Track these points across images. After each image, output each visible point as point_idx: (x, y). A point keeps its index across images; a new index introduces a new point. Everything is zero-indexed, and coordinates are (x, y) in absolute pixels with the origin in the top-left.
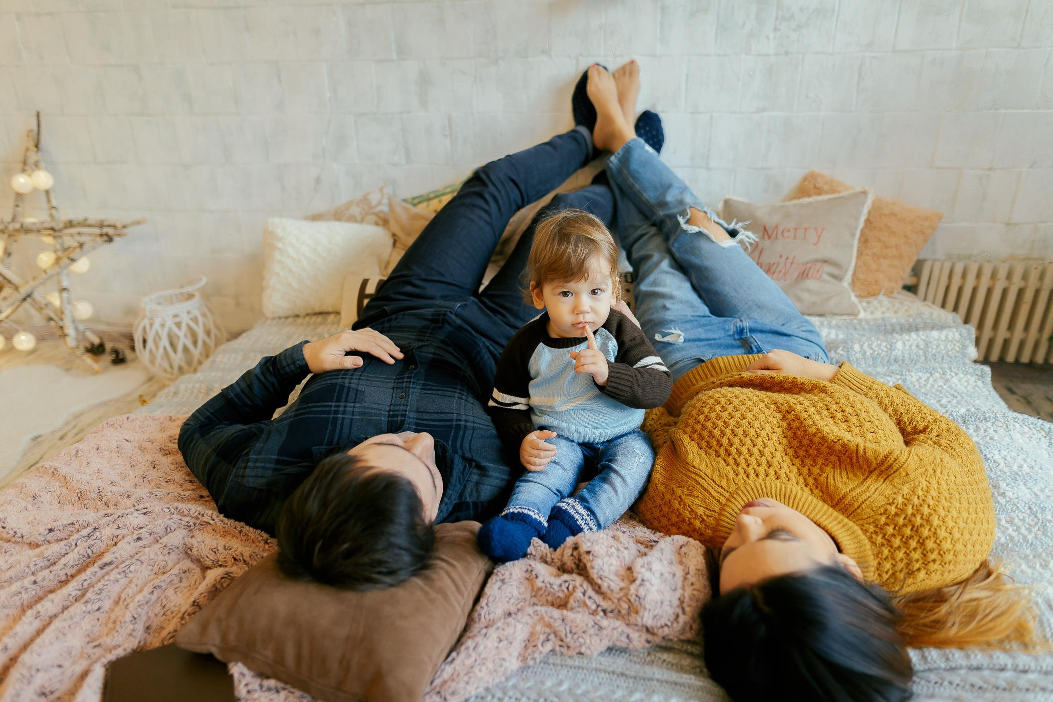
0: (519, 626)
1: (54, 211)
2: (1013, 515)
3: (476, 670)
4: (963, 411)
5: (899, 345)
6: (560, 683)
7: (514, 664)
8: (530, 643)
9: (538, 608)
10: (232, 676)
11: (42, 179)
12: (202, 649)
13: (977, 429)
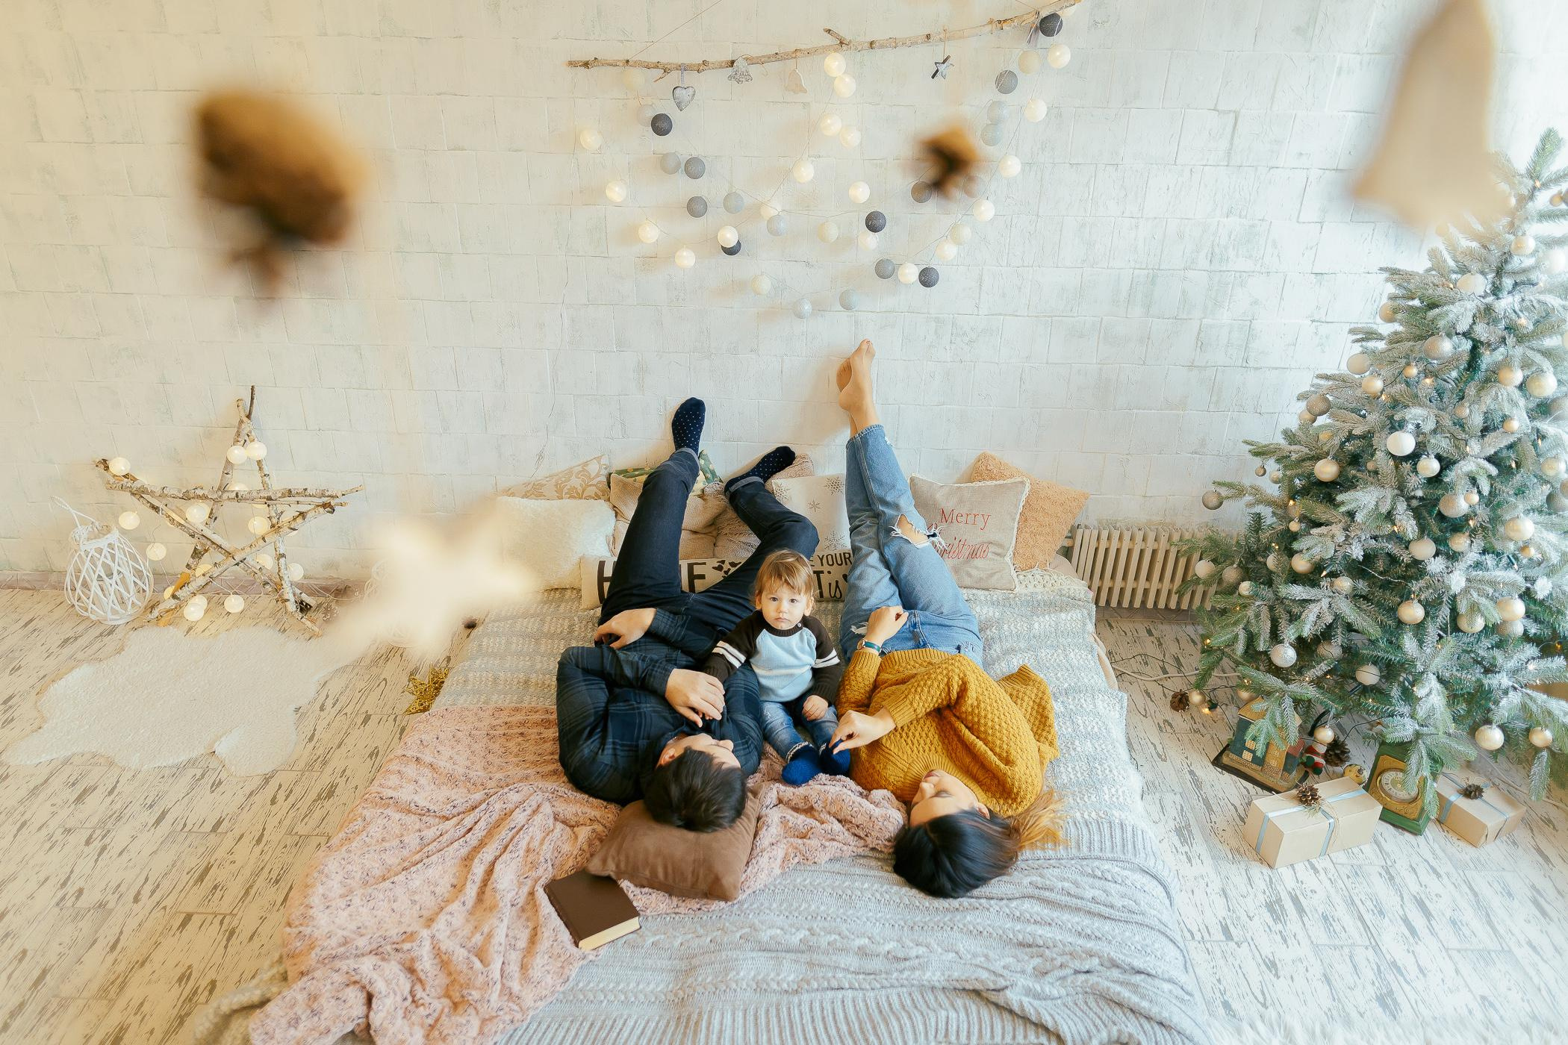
0: (780, 850)
1: (266, 479)
2: (1077, 763)
3: (759, 874)
4: (1066, 685)
5: (1036, 626)
6: (805, 880)
7: (778, 871)
8: (785, 859)
9: (788, 839)
10: (622, 889)
11: (257, 450)
12: (605, 873)
13: (1074, 699)
